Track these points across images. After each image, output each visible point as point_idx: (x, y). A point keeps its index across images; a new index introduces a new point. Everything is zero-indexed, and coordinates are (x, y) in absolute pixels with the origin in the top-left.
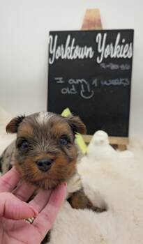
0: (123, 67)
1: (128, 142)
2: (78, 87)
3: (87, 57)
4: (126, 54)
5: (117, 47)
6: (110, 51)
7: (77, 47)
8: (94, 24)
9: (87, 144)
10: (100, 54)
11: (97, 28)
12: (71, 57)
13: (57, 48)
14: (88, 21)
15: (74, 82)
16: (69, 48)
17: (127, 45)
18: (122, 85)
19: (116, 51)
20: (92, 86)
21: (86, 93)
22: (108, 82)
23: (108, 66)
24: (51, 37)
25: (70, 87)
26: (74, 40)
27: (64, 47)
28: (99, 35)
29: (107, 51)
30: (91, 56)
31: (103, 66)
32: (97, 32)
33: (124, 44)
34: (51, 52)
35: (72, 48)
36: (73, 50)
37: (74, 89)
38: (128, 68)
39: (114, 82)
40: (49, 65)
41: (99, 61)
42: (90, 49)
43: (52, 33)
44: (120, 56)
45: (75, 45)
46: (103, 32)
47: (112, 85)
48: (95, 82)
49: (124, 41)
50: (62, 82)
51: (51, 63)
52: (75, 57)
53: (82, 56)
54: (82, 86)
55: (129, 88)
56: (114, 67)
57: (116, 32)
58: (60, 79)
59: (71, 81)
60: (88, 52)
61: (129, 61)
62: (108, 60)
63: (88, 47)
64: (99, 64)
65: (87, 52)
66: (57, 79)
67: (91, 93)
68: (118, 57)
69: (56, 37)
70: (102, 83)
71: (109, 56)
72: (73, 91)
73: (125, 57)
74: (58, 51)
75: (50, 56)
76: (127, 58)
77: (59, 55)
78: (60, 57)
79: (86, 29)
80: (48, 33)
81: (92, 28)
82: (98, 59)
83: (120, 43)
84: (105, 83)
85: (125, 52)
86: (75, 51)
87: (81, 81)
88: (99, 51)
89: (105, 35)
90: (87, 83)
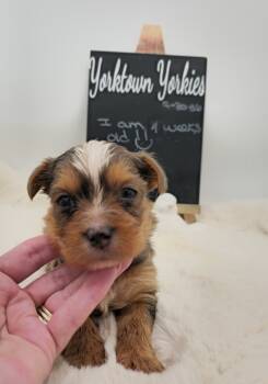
0: (193, 108)
2: (131, 133)
3: (144, 90)
4: (197, 90)
5: (185, 80)
6: (175, 85)
7: (131, 76)
8: (154, 46)
10: (162, 89)
11: (158, 52)
12: (121, 90)
13: (101, 76)
14: (145, 41)
15: (125, 125)
16: (119, 77)
17: (198, 79)
18: (191, 133)
19: (183, 86)
20: (151, 133)
22: (172, 128)
23: (173, 105)
24: (93, 59)
25: (120, 133)
26: (125, 67)
27: (112, 75)
28: (162, 62)
29: (170, 85)
30: (149, 91)
31: (166, 105)
32: (157, 58)
33: (195, 77)
34: (93, 81)
35: (124, 76)
36: (125, 80)
37: (125, 136)
38: (199, 110)
39: (180, 129)
40: (90, 99)
41: (160, 98)
42: (149, 81)
43: (94, 54)
44: (189, 92)
45: (127, 74)
46: (166, 58)
47: (177, 132)
48: (154, 127)
49: (193, 72)
50: (108, 125)
51: (92, 96)
52: (127, 90)
53: (136, 90)
54: (137, 132)
55: (200, 137)
56: (180, 107)
57: (184, 59)
58: (106, 120)
59: (121, 124)
60: (145, 84)
61: (201, 100)
62: (173, 97)
63: (146, 77)
64: (161, 102)
66: (100, 120)
67: (149, 142)
68: (186, 93)
69: (101, 60)
70: (165, 129)
71: (174, 92)
72: (123, 139)
73: (195, 94)
74: (103, 80)
75: (92, 86)
76: (198, 96)
77: (105, 86)
78: (106, 89)
79: (143, 52)
80: (89, 54)
81: (151, 52)
82: (159, 95)
83: (189, 75)
84: (169, 129)
85: (195, 87)
86: (128, 82)
87: (135, 125)
88: (161, 84)
89: (169, 62)
90: (143, 128)
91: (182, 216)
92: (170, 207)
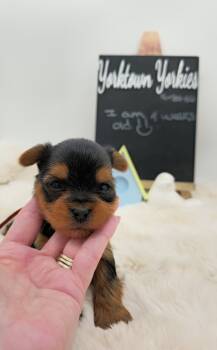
0: (188, 99)
1: (194, 188)
2: (133, 121)
3: (144, 86)
4: (191, 84)
5: (180, 75)
6: (171, 80)
7: (133, 75)
8: (152, 49)
9: (147, 190)
10: (160, 84)
11: (156, 54)
12: (125, 86)
13: (108, 75)
14: (145, 44)
15: (128, 115)
16: (123, 75)
17: (191, 75)
18: (186, 121)
19: (178, 80)
20: (151, 122)
21: (143, 129)
22: (170, 116)
23: (169, 98)
24: (101, 62)
25: (124, 122)
26: (128, 67)
27: (117, 74)
28: (159, 62)
29: (167, 80)
30: (149, 86)
31: (164, 98)
32: (155, 58)
33: (189, 73)
34: (101, 80)
35: (127, 74)
36: (128, 79)
37: (128, 124)
38: (192, 100)
39: (177, 117)
40: (99, 95)
41: (159, 91)
42: (148, 78)
43: (103, 58)
44: (184, 86)
45: (130, 72)
46: (163, 58)
47: (174, 121)
48: (154, 116)
49: (187, 69)
50: (113, 115)
51: (101, 92)
52: (129, 86)
53: (138, 85)
54: (139, 121)
55: (193, 125)
56: (176, 98)
57: (178, 59)
58: (112, 111)
59: (125, 114)
61: (194, 93)
62: (170, 91)
63: (146, 74)
64: (159, 96)
65: (144, 81)
66: (107, 111)
67: (149, 129)
68: (181, 87)
69: (107, 63)
70: (162, 117)
71: (171, 87)
72: (127, 126)
73: (189, 87)
74: (109, 78)
75: (100, 84)
76: (192, 90)
77: (111, 83)
78: (112, 86)
79: (143, 54)
80: (98, 57)
81: (150, 53)
82: (157, 89)
83: (184, 72)
84: (166, 117)
85: (189, 82)
86: (130, 80)
87: (137, 114)
88: (159, 79)
89: (166, 62)
90: (143, 117)
91: (179, 192)
92: (169, 185)
